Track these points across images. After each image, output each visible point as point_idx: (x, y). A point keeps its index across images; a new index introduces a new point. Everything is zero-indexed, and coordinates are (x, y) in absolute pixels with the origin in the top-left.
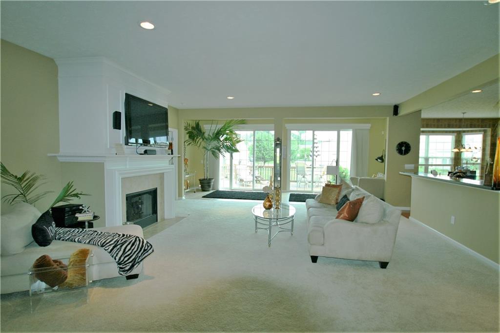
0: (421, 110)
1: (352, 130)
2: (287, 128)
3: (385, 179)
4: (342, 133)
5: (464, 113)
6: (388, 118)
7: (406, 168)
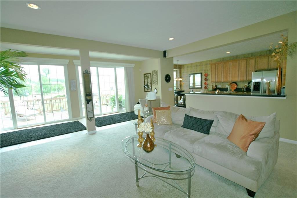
0: (173, 57)
1: (123, 68)
2: (75, 64)
3: (161, 98)
4: (117, 69)
5: (178, 61)
6: (160, 59)
7: (169, 90)
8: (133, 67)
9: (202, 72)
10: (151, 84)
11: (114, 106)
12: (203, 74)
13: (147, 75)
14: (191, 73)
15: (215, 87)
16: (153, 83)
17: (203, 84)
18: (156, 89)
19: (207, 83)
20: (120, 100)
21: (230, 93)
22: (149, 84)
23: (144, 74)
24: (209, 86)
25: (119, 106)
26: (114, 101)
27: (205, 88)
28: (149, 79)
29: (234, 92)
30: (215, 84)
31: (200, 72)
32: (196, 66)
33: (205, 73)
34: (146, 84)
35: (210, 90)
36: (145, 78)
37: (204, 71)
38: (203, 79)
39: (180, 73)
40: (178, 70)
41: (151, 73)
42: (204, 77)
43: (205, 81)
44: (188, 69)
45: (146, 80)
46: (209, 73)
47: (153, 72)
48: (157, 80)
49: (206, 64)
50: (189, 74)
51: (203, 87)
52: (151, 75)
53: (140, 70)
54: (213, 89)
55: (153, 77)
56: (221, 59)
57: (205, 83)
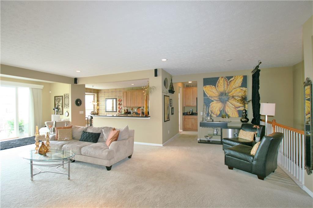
5: (93, 86)
6: (70, 85)
7: (80, 113)
8: (42, 88)
9: (116, 97)
10: (62, 106)
11: (12, 131)
12: (118, 100)
13: (59, 98)
14: (107, 98)
15: (127, 111)
16: (64, 105)
17: (118, 108)
18: (67, 112)
19: (121, 107)
20: (21, 124)
21: (132, 116)
22: (60, 107)
23: (55, 97)
24: (122, 110)
25: (19, 130)
26: (13, 125)
27: (119, 111)
28: (61, 102)
29: (135, 115)
30: (126, 108)
31: (115, 98)
32: (112, 92)
33: (119, 99)
34: (56, 107)
35: (122, 113)
36: (56, 101)
37: (119, 97)
38: (118, 104)
39: (98, 97)
40: (96, 95)
41: (63, 96)
42: (118, 102)
43: (119, 106)
44: (105, 94)
45: (56, 103)
46: (122, 99)
47: (65, 95)
48: (69, 103)
49: (120, 91)
50: (106, 99)
51: (118, 111)
52: (63, 98)
53: (50, 92)
54: (125, 113)
55: (65, 101)
56: (130, 88)
57: (119, 107)
